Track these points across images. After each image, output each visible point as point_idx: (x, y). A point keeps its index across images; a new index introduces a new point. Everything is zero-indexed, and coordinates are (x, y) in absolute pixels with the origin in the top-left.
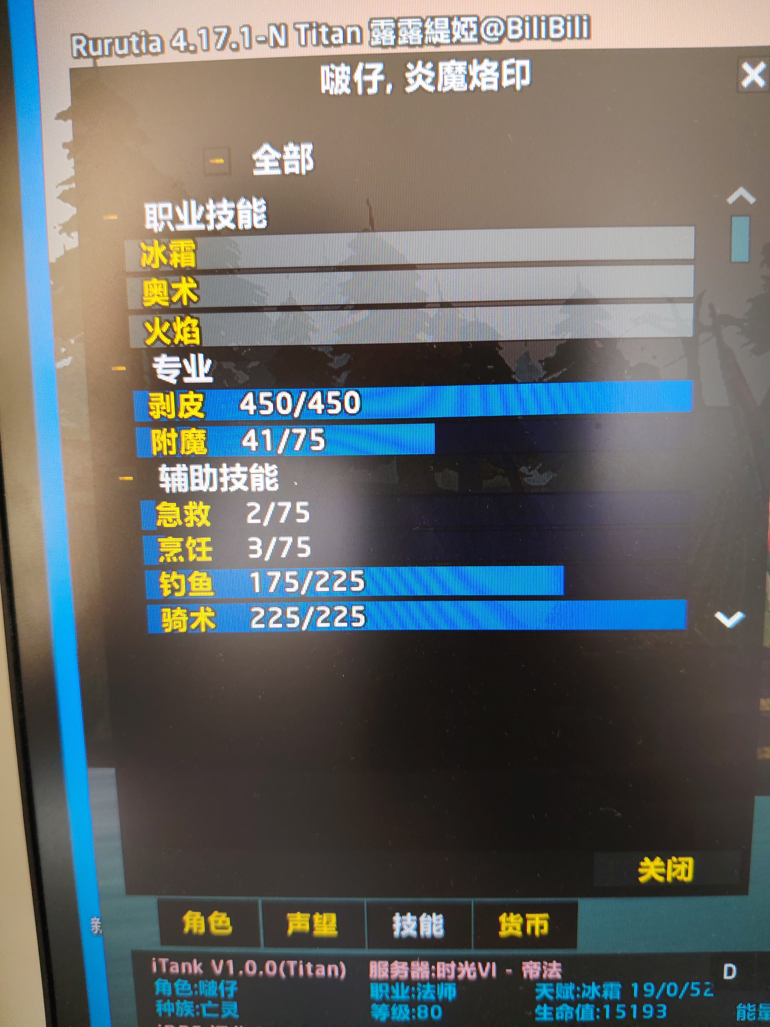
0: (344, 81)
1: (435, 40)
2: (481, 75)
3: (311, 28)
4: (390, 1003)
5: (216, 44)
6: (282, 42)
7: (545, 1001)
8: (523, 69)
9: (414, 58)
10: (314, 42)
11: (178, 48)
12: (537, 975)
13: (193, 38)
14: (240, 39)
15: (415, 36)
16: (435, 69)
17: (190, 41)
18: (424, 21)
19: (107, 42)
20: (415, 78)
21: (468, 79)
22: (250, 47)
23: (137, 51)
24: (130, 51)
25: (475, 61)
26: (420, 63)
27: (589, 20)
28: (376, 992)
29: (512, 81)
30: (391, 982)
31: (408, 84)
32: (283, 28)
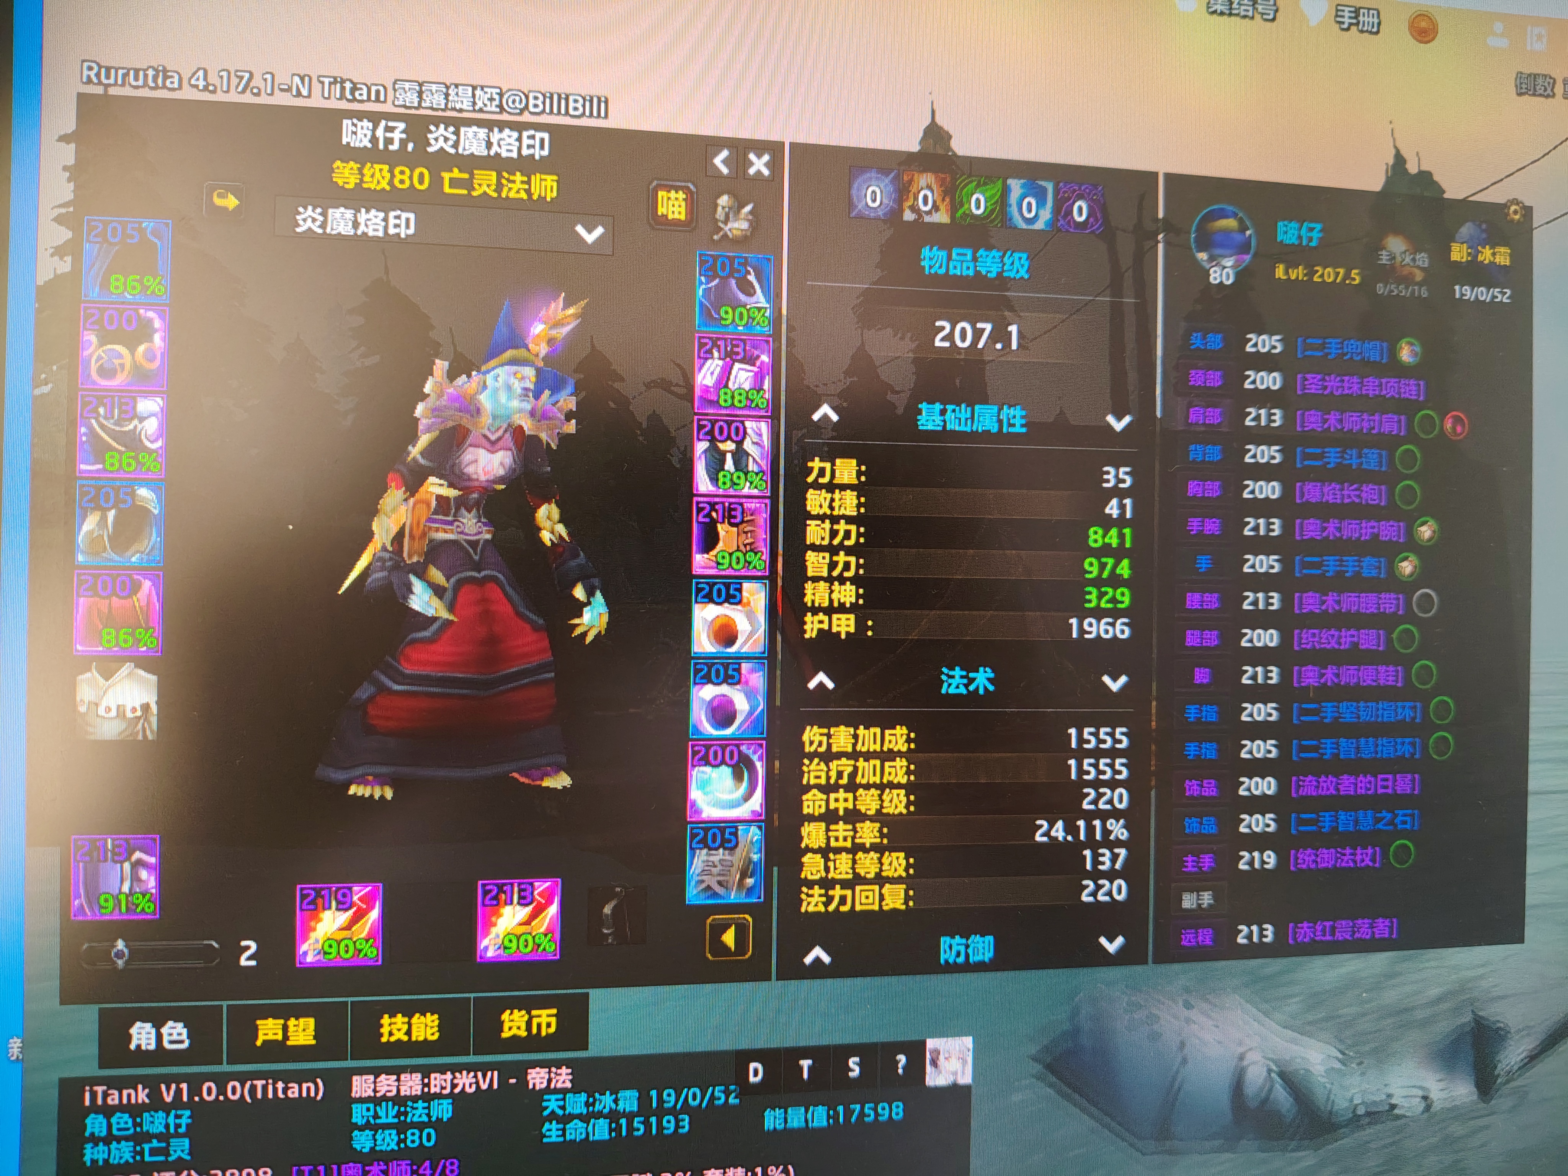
0: (365, 135)
1: (458, 106)
2: (502, 143)
3: (335, 82)
4: (375, 1128)
5: (237, 87)
6: (305, 92)
7: (553, 1116)
8: (542, 141)
9: (437, 121)
10: (338, 96)
11: (196, 86)
12: (544, 1085)
13: (213, 79)
14: (262, 85)
15: (439, 100)
16: (457, 133)
17: (210, 81)
18: (447, 88)
19: (120, 72)
20: (436, 139)
21: (489, 145)
22: (272, 94)
23: (152, 85)
24: (145, 84)
25: (496, 130)
26: (442, 126)
27: (606, 102)
28: (359, 1114)
29: (531, 151)
30: (376, 1101)
31: (430, 145)
32: (307, 79)
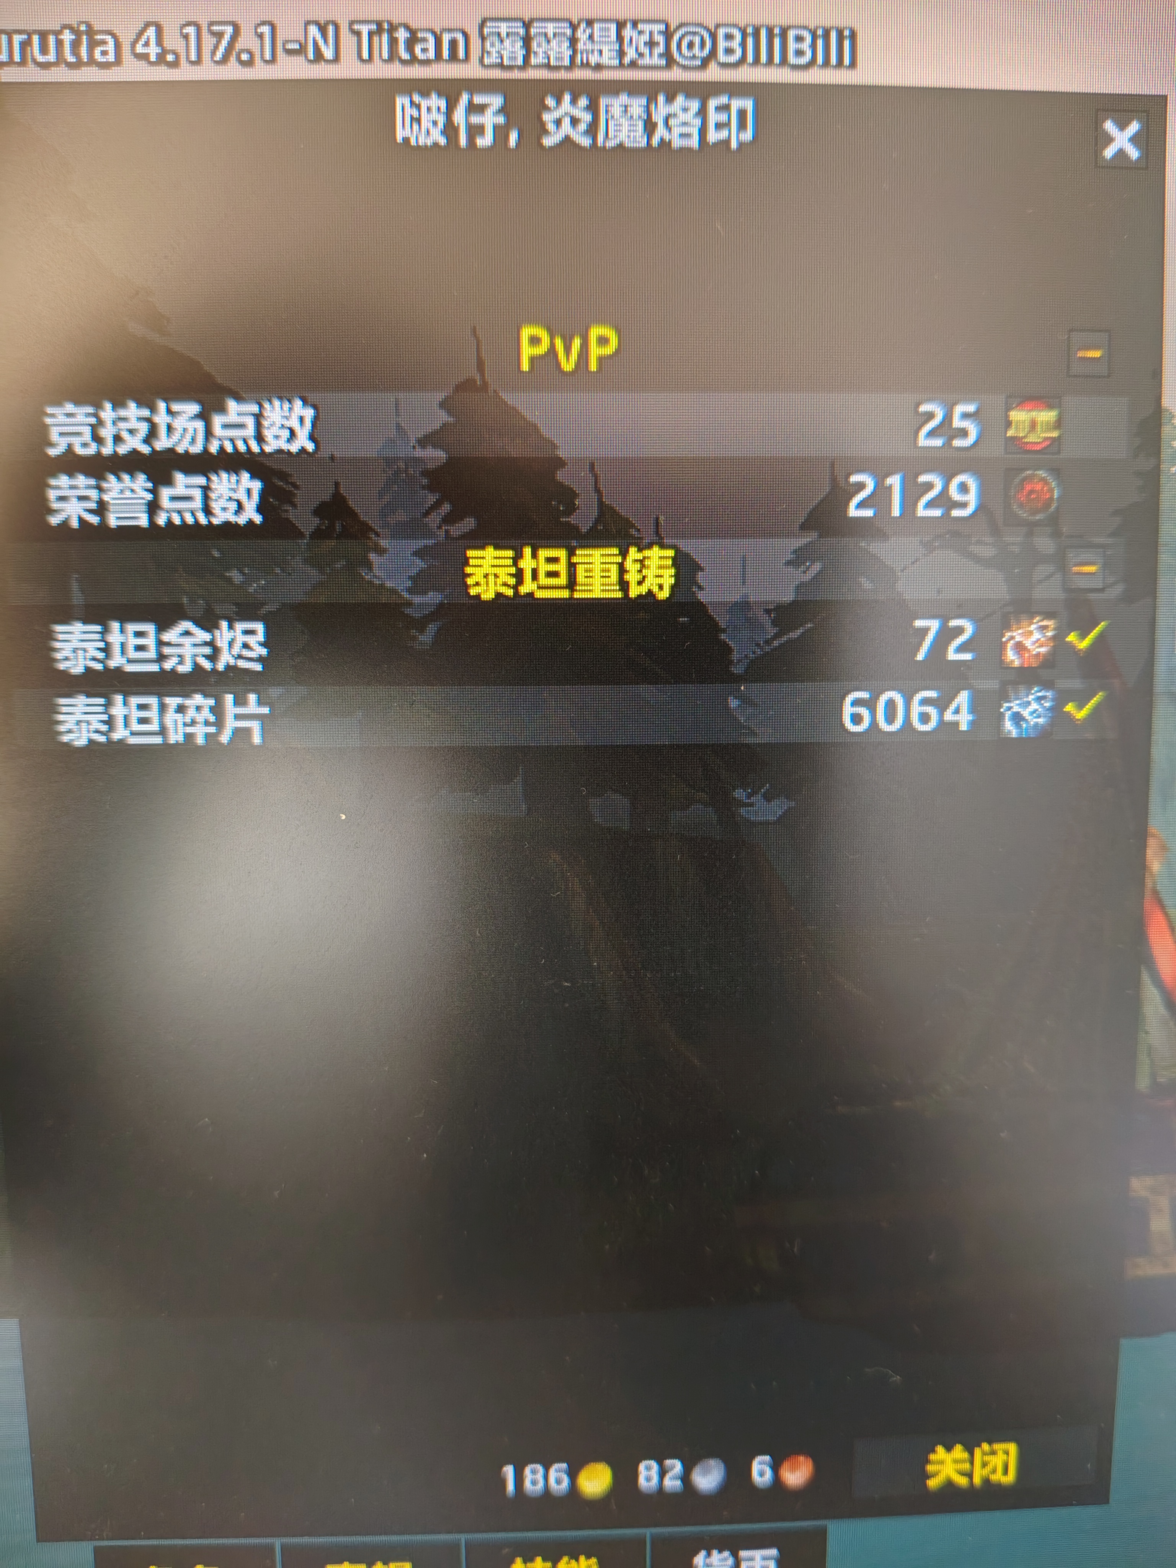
0: (435, 123)
1: (594, 59)
2: (672, 122)
3: (380, 30)
5: (213, 53)
6: (328, 53)
8: (742, 114)
9: (557, 89)
10: (385, 55)
11: (145, 57)
13: (172, 41)
14: (255, 47)
15: (560, 51)
16: (593, 108)
17: (168, 44)
18: (574, 27)
19: (17, 38)
20: (558, 122)
21: (650, 127)
22: (273, 60)
23: (71, 59)
24: (60, 58)
25: (661, 99)
26: (567, 98)
27: (853, 36)
29: (723, 134)
31: (545, 132)
32: (331, 29)
